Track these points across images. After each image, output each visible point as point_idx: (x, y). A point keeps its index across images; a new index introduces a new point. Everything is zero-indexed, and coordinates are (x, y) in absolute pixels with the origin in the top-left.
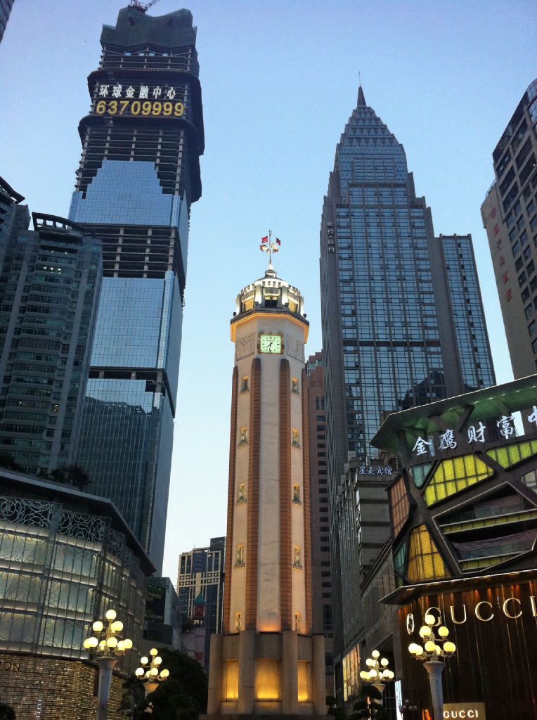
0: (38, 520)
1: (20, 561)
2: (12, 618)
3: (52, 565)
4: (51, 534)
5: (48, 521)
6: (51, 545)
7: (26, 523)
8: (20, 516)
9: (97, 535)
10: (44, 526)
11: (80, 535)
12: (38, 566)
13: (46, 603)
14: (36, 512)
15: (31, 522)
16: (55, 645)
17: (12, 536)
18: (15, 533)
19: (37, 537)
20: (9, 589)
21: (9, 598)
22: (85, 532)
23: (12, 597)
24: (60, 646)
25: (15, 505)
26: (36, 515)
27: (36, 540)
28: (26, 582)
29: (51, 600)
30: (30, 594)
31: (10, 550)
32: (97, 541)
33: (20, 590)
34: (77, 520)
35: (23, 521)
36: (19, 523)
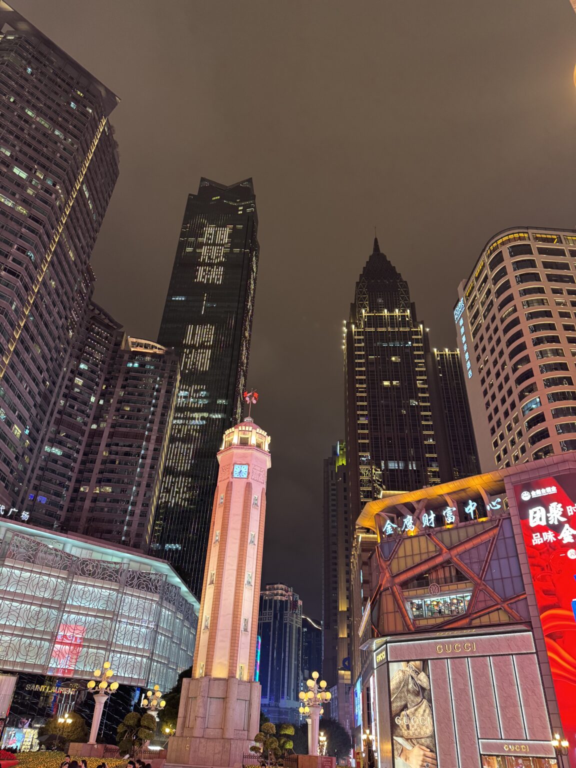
0: (112, 576)
1: (96, 608)
2: (87, 652)
3: (120, 611)
4: (120, 587)
5: (119, 577)
6: (120, 595)
7: (102, 579)
8: (98, 572)
9: (156, 588)
10: (116, 581)
11: (143, 588)
12: (109, 612)
13: (114, 641)
14: (111, 570)
15: (106, 578)
16: (119, 674)
17: (91, 589)
18: (94, 586)
19: (110, 589)
20: (87, 629)
21: (86, 637)
22: (147, 586)
23: (88, 636)
24: (123, 675)
25: (95, 565)
26: (110, 572)
27: (109, 591)
28: (99, 624)
29: (118, 639)
30: (102, 634)
31: (89, 599)
32: (156, 592)
33: (94, 630)
34: (141, 576)
35: (100, 577)
36: (97, 578)
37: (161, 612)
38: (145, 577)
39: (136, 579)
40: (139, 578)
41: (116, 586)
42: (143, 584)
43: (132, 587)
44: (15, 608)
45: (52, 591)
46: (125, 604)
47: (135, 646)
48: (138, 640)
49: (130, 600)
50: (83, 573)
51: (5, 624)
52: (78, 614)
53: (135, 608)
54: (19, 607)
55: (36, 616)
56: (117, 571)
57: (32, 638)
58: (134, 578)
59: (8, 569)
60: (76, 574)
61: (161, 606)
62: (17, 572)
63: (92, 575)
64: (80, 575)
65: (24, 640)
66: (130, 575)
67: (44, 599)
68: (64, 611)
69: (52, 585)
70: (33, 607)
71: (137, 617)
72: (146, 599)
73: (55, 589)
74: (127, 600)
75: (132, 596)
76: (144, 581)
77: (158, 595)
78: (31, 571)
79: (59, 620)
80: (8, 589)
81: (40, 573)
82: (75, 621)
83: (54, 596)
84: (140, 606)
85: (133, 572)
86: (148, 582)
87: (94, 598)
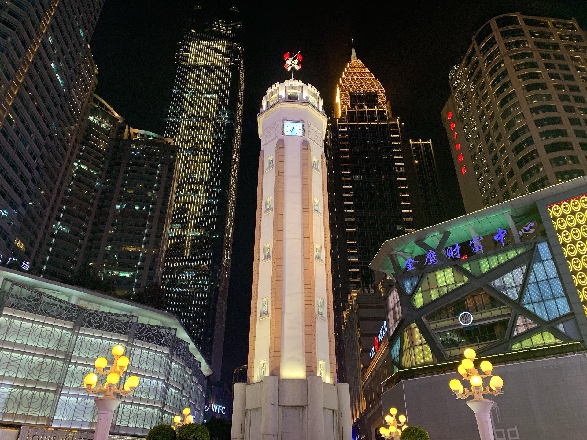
0: (120, 328)
4: (129, 339)
5: (128, 329)
6: (129, 348)
7: (111, 331)
11: (153, 341)
15: (115, 330)
16: (130, 425)
17: (99, 340)
18: (102, 338)
19: (119, 341)
22: (156, 339)
24: (134, 426)
25: (102, 317)
26: (119, 325)
32: (166, 345)
34: (150, 329)
35: (108, 329)
36: (105, 330)
37: (171, 365)
38: (154, 330)
39: (145, 332)
40: (148, 331)
41: (125, 338)
42: (153, 338)
43: (142, 340)
44: (15, 359)
45: (57, 343)
46: (134, 356)
47: (146, 397)
48: (149, 392)
49: (140, 353)
50: (90, 325)
51: (4, 375)
53: (146, 360)
54: (20, 358)
55: (40, 367)
56: (126, 324)
57: (35, 389)
58: (143, 331)
59: (7, 319)
60: (83, 326)
61: (172, 360)
62: (18, 322)
64: (87, 327)
65: (25, 391)
66: (140, 328)
67: (47, 350)
68: (70, 363)
69: (56, 336)
70: (35, 358)
71: (147, 369)
72: (156, 351)
73: (60, 339)
74: (136, 353)
75: (142, 348)
76: (154, 334)
77: (168, 349)
78: (33, 322)
79: (65, 371)
80: (7, 339)
81: (43, 324)
82: (83, 372)
83: (59, 346)
84: (150, 358)
85: (142, 325)
86: (157, 335)
87: (103, 349)
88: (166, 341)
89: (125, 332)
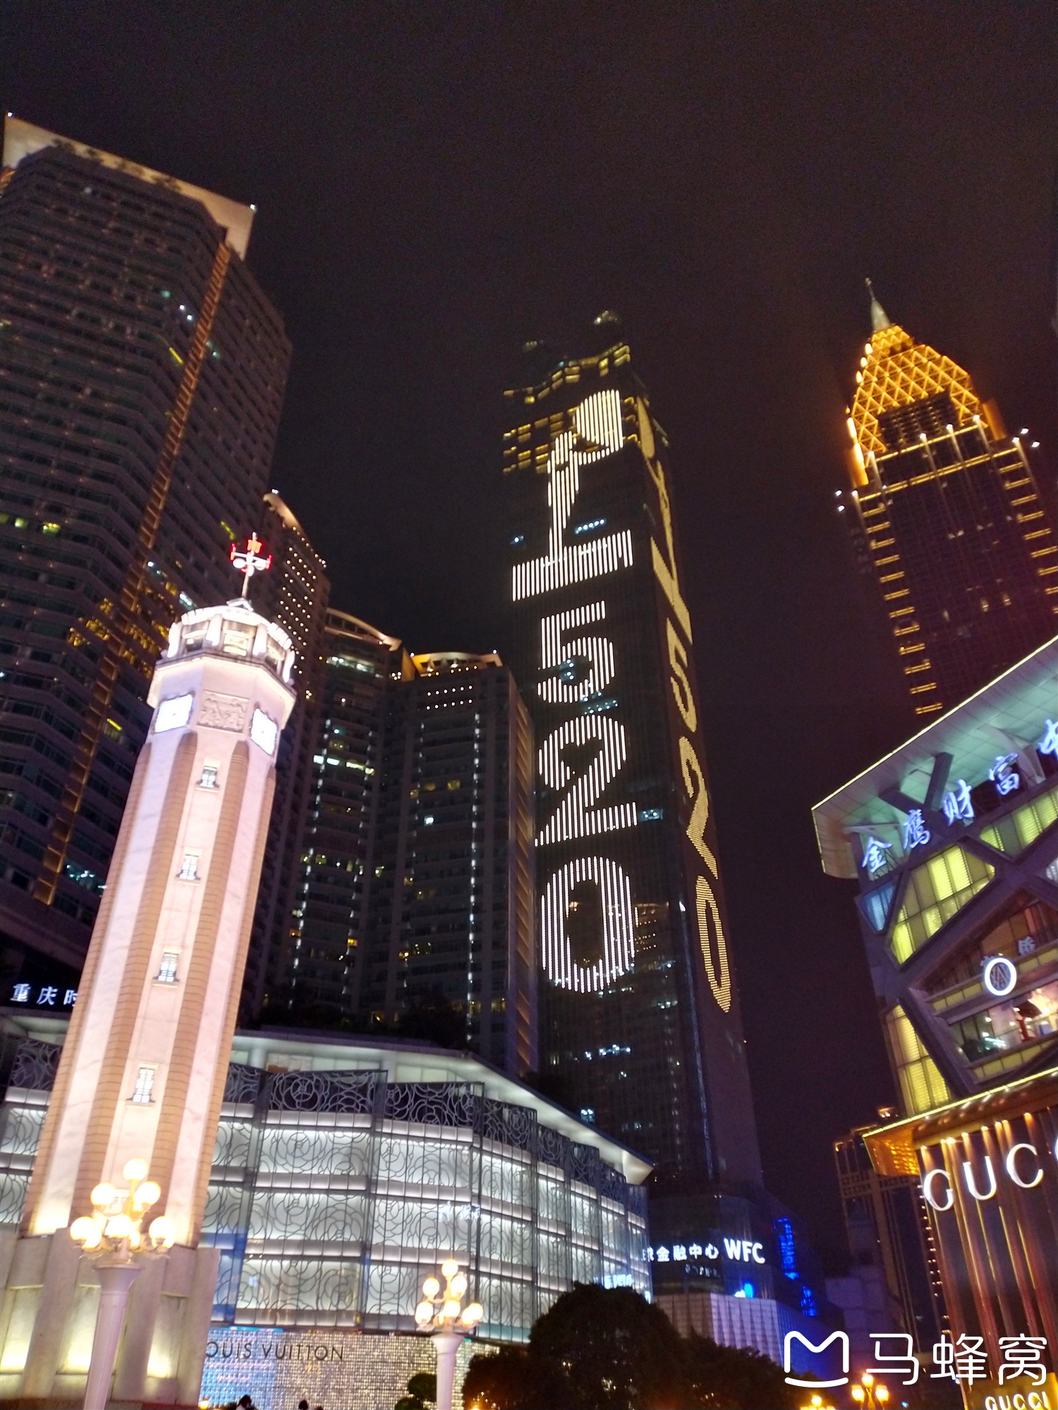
0: (352, 1102)
1: (327, 1173)
2: (320, 1270)
4: (374, 1122)
5: (368, 1100)
6: (378, 1140)
7: (333, 1110)
8: (322, 1098)
10: (363, 1110)
11: (431, 1118)
12: (357, 1179)
14: (349, 1090)
15: (340, 1106)
17: (311, 1134)
18: (317, 1128)
19: (353, 1129)
20: (313, 1221)
21: (313, 1238)
22: (439, 1111)
23: (317, 1236)
25: (313, 1083)
26: (348, 1093)
27: (350, 1134)
28: (340, 1207)
29: (388, 1234)
30: (347, 1229)
31: (309, 1157)
32: (464, 1124)
33: (329, 1221)
34: (423, 1093)
35: (328, 1107)
36: (322, 1110)
38: (431, 1094)
39: (411, 1100)
40: (417, 1098)
41: (364, 1120)
42: (431, 1110)
43: (406, 1119)
46: (393, 1158)
47: (430, 1247)
48: (437, 1233)
49: (404, 1149)
50: (290, 1104)
52: (291, 1190)
53: (420, 1163)
56: (363, 1090)
58: (405, 1100)
60: (275, 1107)
63: (310, 1104)
64: (285, 1108)
66: (397, 1095)
68: (255, 1189)
71: (425, 1182)
72: (441, 1141)
73: (230, 1143)
74: (396, 1150)
75: (408, 1137)
76: (431, 1103)
77: (469, 1130)
79: (247, 1207)
82: (286, 1206)
83: (230, 1159)
84: (430, 1157)
85: (403, 1086)
86: (440, 1104)
87: (320, 1152)
88: (462, 1114)
89: (363, 1108)
